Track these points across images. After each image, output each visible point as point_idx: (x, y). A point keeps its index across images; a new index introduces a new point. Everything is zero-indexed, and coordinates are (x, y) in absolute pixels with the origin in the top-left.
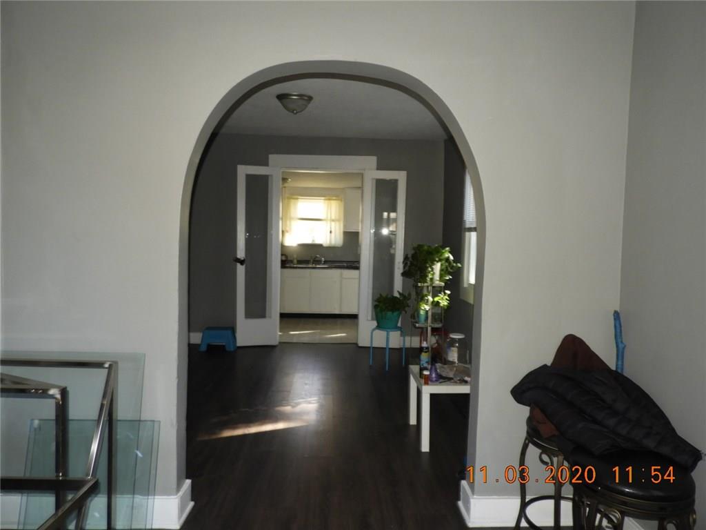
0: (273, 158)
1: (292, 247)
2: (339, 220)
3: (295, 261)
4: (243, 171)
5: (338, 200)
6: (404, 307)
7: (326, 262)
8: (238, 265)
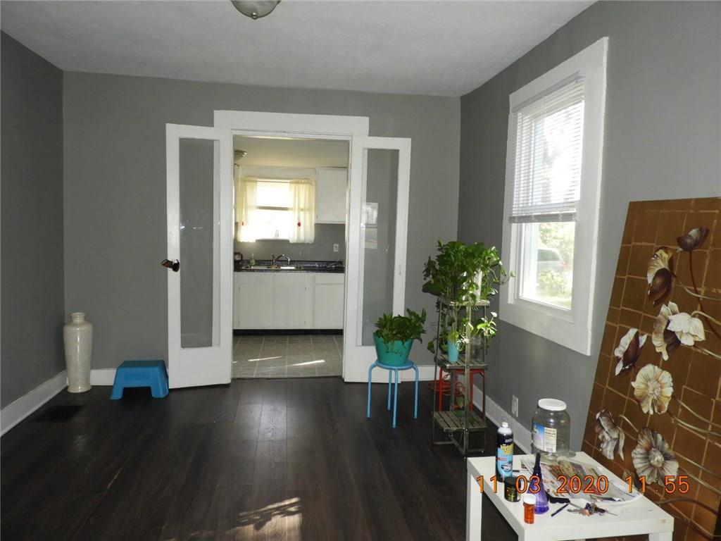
0: (219, 115)
1: (248, 243)
2: (309, 210)
3: (253, 262)
4: (175, 133)
5: (309, 183)
6: (419, 333)
7: (292, 263)
8: (170, 270)
